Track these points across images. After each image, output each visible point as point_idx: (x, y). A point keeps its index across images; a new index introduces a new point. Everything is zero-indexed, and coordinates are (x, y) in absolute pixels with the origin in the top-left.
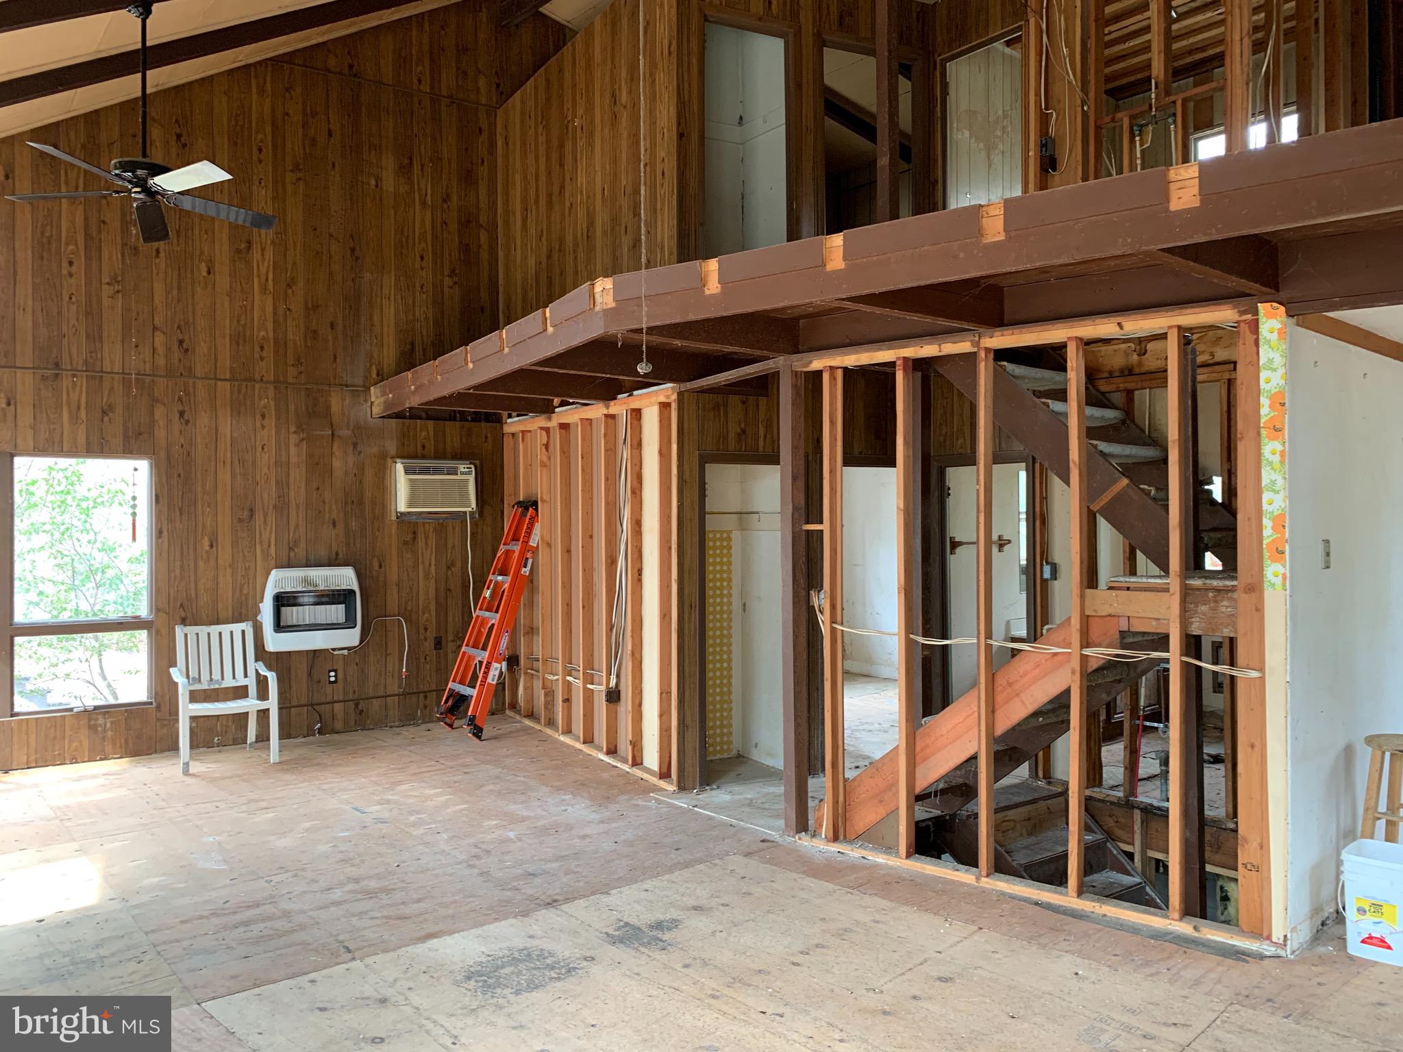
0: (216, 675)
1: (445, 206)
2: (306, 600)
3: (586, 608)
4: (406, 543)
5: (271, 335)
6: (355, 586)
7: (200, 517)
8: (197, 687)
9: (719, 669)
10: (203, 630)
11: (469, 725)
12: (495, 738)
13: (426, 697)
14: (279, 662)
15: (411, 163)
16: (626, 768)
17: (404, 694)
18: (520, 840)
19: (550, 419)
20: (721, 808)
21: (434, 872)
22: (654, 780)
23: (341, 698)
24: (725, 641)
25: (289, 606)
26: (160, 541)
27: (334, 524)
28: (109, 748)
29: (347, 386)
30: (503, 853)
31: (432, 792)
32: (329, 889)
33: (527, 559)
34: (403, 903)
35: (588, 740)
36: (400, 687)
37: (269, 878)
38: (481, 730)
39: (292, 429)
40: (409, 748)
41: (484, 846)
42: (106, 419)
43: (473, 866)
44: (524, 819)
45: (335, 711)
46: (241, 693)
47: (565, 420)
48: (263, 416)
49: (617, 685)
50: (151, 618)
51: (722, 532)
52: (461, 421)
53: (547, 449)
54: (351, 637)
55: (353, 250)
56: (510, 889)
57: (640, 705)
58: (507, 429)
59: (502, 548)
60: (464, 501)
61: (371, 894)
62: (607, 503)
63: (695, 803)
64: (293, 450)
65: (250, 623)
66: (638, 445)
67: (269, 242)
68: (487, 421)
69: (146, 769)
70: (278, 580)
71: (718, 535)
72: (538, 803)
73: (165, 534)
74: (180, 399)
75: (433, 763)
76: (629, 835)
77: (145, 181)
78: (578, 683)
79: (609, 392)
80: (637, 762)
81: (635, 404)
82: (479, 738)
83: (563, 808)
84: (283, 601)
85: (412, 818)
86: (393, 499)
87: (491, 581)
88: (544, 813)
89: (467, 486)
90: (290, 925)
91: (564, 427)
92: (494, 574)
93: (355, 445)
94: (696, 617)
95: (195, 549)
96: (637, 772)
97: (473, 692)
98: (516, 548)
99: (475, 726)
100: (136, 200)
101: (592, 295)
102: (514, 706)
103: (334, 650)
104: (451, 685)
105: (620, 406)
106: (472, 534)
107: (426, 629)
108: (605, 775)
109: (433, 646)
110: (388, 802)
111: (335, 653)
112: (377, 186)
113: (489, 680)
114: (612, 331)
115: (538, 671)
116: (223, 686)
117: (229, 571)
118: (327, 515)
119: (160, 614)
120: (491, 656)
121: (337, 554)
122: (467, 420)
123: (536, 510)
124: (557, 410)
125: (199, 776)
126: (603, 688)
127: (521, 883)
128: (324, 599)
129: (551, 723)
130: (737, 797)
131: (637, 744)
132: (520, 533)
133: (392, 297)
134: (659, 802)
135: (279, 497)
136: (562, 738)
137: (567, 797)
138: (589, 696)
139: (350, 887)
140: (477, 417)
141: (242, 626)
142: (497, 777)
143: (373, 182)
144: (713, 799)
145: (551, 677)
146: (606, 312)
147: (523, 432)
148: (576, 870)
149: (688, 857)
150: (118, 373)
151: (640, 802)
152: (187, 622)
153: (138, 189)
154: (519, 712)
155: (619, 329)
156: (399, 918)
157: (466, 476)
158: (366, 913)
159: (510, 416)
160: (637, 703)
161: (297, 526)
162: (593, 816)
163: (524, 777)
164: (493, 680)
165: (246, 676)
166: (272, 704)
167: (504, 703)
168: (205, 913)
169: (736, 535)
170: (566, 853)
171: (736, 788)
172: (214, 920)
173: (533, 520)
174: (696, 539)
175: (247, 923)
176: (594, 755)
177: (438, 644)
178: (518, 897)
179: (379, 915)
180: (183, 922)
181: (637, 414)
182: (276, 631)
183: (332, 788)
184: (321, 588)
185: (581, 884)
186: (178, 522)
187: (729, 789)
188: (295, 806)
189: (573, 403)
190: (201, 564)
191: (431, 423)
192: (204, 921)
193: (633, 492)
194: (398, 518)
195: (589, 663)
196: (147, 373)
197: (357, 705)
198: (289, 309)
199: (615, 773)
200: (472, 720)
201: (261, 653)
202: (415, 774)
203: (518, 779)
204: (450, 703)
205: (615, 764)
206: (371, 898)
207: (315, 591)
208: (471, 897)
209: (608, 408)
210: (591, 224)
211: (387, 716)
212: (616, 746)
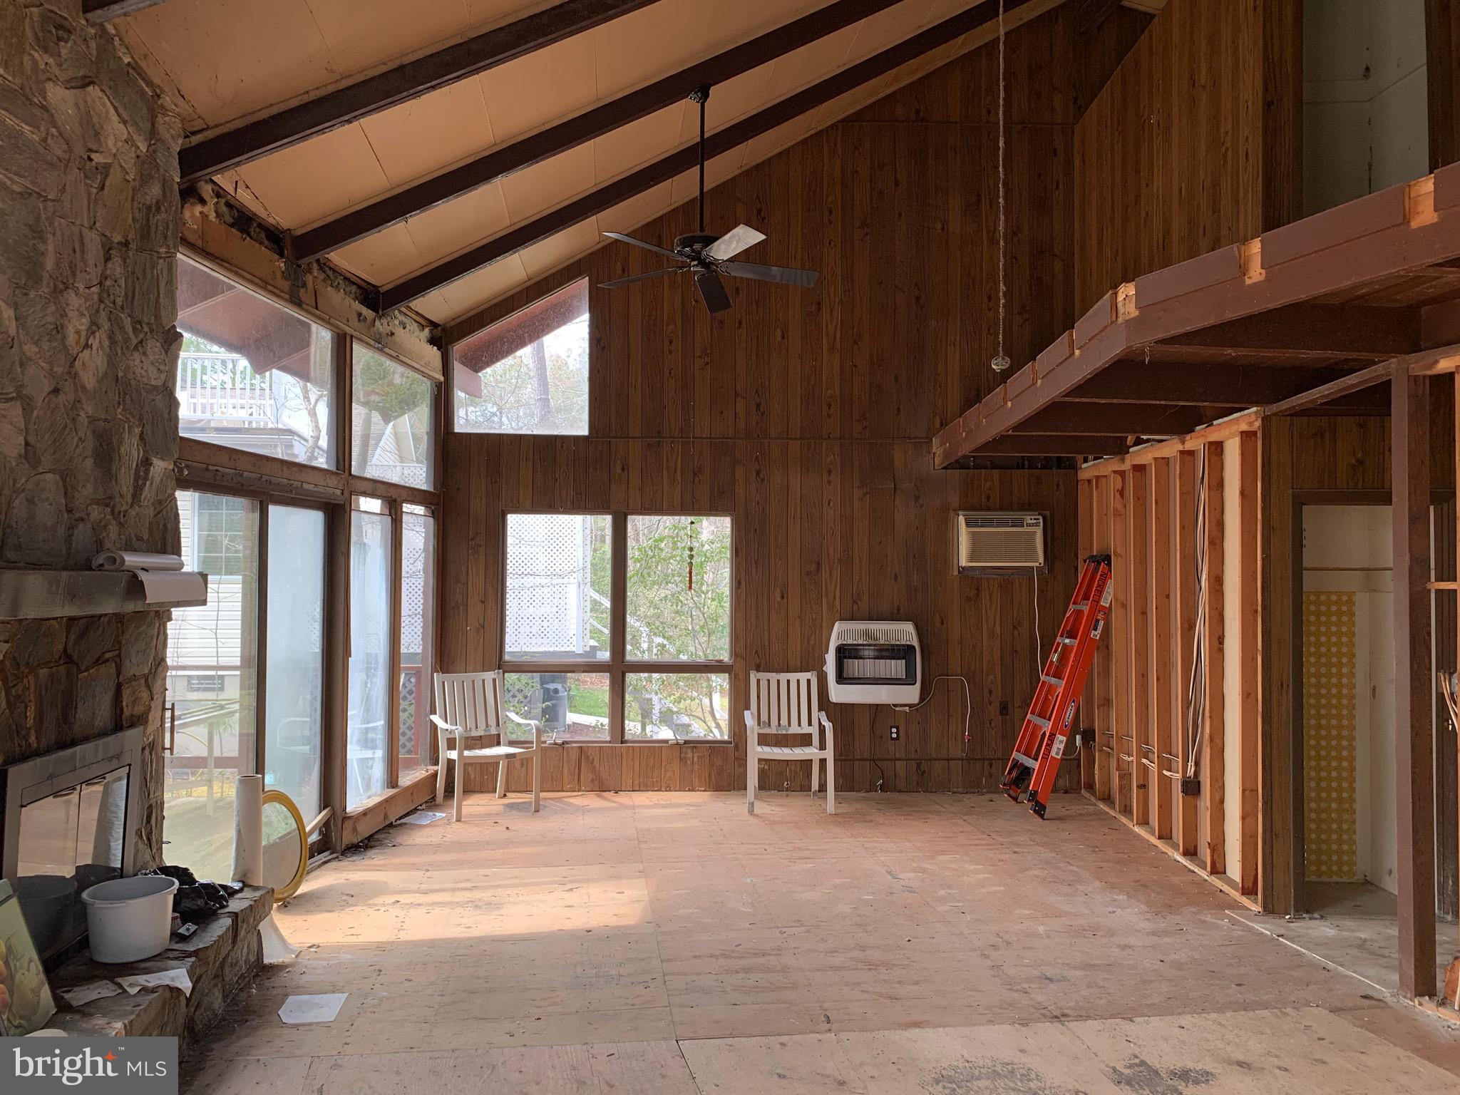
0: (784, 721)
1: (1015, 239)
2: (866, 653)
3: (1161, 681)
4: (968, 599)
5: (838, 392)
6: (915, 643)
7: (773, 569)
8: (767, 731)
9: (1336, 769)
10: (773, 677)
11: (1029, 800)
12: (1060, 819)
13: (991, 765)
14: (842, 715)
15: (979, 200)
16: (1204, 874)
17: (968, 759)
18: (1048, 937)
19: (1123, 461)
20: (1318, 944)
21: (943, 955)
22: (1236, 895)
23: (904, 757)
24: (1345, 733)
25: (850, 658)
26: (739, 591)
27: (896, 579)
28: (696, 781)
29: (910, 438)
30: (1024, 948)
31: (972, 867)
32: (833, 952)
33: (1098, 621)
34: (900, 982)
35: (1165, 835)
36: (963, 751)
37: (784, 930)
38: (1044, 808)
39: (857, 484)
40: (965, 818)
41: (1006, 937)
42: (697, 479)
43: (986, 956)
44: (1062, 914)
45: (897, 767)
46: (805, 740)
47: (1139, 461)
48: (830, 472)
49: (1197, 773)
50: (731, 663)
51: (1339, 594)
52: (1030, 468)
53: (1122, 496)
54: (910, 694)
55: (918, 299)
56: (1017, 991)
57: (1222, 801)
58: (1083, 475)
59: (1072, 607)
60: (1031, 555)
61: (872, 966)
62: (1183, 557)
63: (1282, 931)
64: (856, 504)
65: (815, 673)
66: (1218, 485)
67: (837, 300)
68: (1059, 467)
69: (721, 805)
70: (841, 632)
71: (1334, 598)
72: (1083, 899)
73: (743, 584)
74: (757, 458)
75: (985, 836)
76: (1182, 956)
77: (700, 253)
78: (1154, 768)
79: (1184, 423)
80: (1218, 869)
81: (1214, 436)
82: (1042, 816)
83: (1111, 909)
84: (845, 653)
85: (942, 892)
86: (956, 553)
87: (1059, 644)
88: (1086, 911)
89: (1034, 539)
90: (785, 980)
91: (1140, 469)
92: (1062, 636)
93: (917, 498)
94: (1289, 699)
95: (768, 599)
96: (1216, 882)
97: (1035, 765)
98: (1086, 608)
99: (1037, 802)
100: (695, 272)
101: (1114, 306)
102: (1090, 786)
103: (894, 705)
104: (1015, 754)
105: (1196, 442)
106: (1041, 591)
107: (990, 692)
108: (1175, 880)
109: (998, 711)
110: (924, 871)
111: (897, 709)
112: (943, 229)
113: (1053, 753)
114: (1136, 344)
115: (1112, 749)
116: (789, 732)
117: (798, 621)
118: (889, 569)
119: (739, 659)
120: (1055, 727)
121: (899, 609)
122: (1038, 468)
123: (1109, 565)
124: (1131, 450)
125: (762, 817)
126: (1179, 776)
127: (1033, 986)
128: (884, 654)
129: (1127, 810)
130: (1346, 934)
131: (1218, 847)
132: (1093, 591)
133: (958, 343)
134: (1234, 922)
135: (844, 551)
136: (1137, 829)
137: (1120, 897)
138: (1165, 784)
139: (855, 954)
140: (1047, 464)
141: (808, 675)
142: (1048, 862)
143: (939, 226)
144: (1310, 931)
145: (1126, 758)
146: (1128, 322)
147: (1097, 478)
148: (1101, 984)
149: (1250, 997)
150: (705, 438)
151: (1209, 919)
152: (761, 669)
153: (696, 263)
154: (1094, 794)
155: (1145, 341)
156: (890, 998)
157: (1033, 529)
158: (859, 984)
159: (1086, 461)
160: (1218, 797)
161: (860, 579)
162: (1145, 925)
163: (1078, 867)
164: (1057, 754)
165: (810, 724)
166: (829, 754)
167: (1079, 781)
168: (717, 953)
169: (1361, 598)
170: (1096, 962)
171: (1349, 923)
172: (722, 961)
173: (1105, 577)
174: (1289, 601)
175: (747, 970)
176: (1170, 854)
177: (1004, 708)
178: (1024, 1002)
179: (871, 989)
180: (696, 957)
181: (1217, 448)
182: (838, 682)
183: (875, 848)
184: (882, 642)
185: (1102, 1002)
186: (754, 574)
187: (1340, 923)
188: (834, 861)
189: (1148, 441)
190: (773, 614)
191: (996, 473)
192: (713, 959)
193: (1212, 543)
194: (959, 572)
195: (1166, 745)
196: (730, 436)
197: (919, 766)
198: (855, 366)
199: (1190, 877)
200: (1033, 797)
201: (824, 703)
202: (961, 845)
203: (1071, 868)
204: (1014, 774)
205: (1192, 868)
206: (870, 969)
207: (875, 645)
208: (972, 990)
209: (1183, 443)
210: (1167, 232)
211: (949, 780)
212: (1196, 847)
